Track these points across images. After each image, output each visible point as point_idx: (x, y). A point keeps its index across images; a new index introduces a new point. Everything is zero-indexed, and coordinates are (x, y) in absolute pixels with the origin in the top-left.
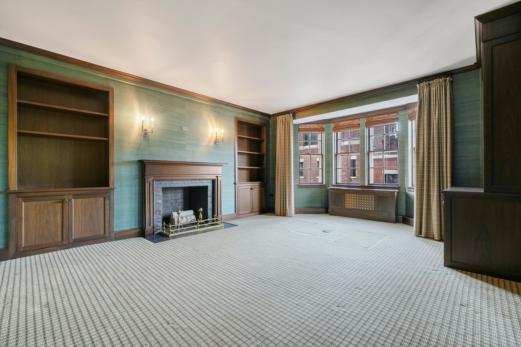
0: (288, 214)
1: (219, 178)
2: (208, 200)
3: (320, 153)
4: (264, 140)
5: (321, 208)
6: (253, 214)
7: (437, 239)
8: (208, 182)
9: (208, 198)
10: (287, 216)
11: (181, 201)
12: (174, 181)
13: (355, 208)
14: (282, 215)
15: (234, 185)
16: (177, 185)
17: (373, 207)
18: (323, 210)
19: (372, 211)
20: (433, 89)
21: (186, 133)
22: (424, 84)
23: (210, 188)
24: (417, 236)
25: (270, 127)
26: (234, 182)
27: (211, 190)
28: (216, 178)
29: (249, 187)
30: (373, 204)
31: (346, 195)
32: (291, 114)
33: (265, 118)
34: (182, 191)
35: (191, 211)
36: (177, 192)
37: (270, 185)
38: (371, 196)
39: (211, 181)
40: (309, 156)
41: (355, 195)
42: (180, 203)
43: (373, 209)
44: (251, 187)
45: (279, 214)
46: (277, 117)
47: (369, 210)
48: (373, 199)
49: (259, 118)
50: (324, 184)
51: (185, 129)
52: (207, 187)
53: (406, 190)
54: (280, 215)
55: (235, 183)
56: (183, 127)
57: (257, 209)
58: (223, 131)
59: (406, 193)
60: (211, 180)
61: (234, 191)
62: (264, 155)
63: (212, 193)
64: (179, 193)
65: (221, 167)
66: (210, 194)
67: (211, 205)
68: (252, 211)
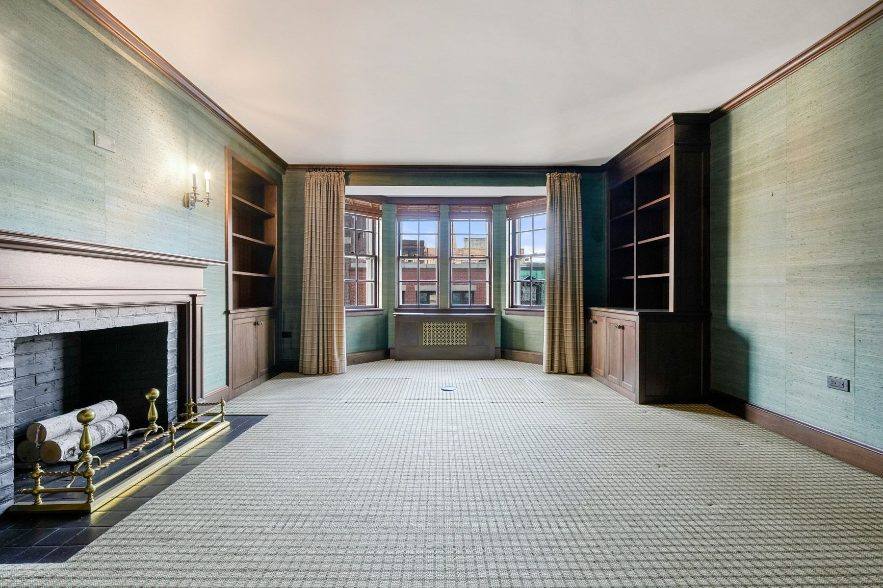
0: (338, 369)
1: (198, 299)
2: (168, 361)
3: (371, 254)
4: (273, 216)
5: (377, 350)
6: (257, 381)
7: (573, 373)
8: (167, 310)
9: (169, 358)
10: (336, 374)
11: (52, 376)
12: (65, 312)
13: (439, 344)
14: (321, 372)
15: (224, 316)
16: (76, 324)
17: (466, 340)
18: (380, 353)
19: (464, 346)
20: (565, 184)
21: (107, 157)
22: (555, 175)
23: (172, 330)
24: (548, 373)
25: (284, 189)
26: (225, 310)
27: (176, 334)
28: (190, 299)
29: (250, 321)
30: (466, 336)
31: (424, 325)
32: (343, 174)
33: (277, 168)
34: (57, 344)
35: (106, 402)
36: (38, 350)
37: (284, 313)
38: (462, 324)
39: (174, 309)
40: (355, 257)
41: (435, 325)
42: (49, 385)
43: (466, 343)
44: (254, 320)
45: (314, 371)
46: (308, 173)
47: (460, 346)
48: (466, 328)
49: (266, 164)
50: (381, 307)
51: (103, 141)
52: (165, 325)
53: (501, 313)
54: (318, 374)
55: (227, 313)
56: (99, 136)
57: (263, 370)
58: (208, 175)
59: (501, 317)
60: (176, 306)
61: (224, 331)
62: (273, 248)
63: (176, 341)
64: (45, 351)
65: (202, 269)
66: (171, 347)
67: (176, 374)
68: (256, 376)
